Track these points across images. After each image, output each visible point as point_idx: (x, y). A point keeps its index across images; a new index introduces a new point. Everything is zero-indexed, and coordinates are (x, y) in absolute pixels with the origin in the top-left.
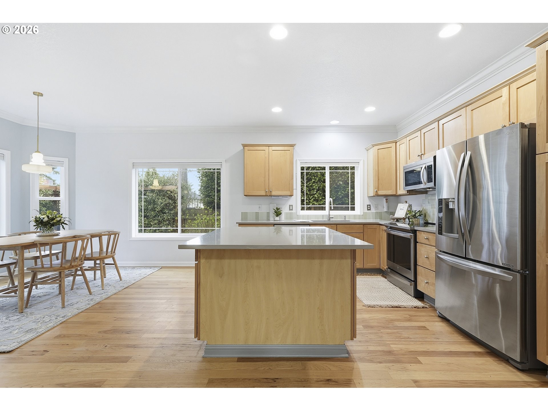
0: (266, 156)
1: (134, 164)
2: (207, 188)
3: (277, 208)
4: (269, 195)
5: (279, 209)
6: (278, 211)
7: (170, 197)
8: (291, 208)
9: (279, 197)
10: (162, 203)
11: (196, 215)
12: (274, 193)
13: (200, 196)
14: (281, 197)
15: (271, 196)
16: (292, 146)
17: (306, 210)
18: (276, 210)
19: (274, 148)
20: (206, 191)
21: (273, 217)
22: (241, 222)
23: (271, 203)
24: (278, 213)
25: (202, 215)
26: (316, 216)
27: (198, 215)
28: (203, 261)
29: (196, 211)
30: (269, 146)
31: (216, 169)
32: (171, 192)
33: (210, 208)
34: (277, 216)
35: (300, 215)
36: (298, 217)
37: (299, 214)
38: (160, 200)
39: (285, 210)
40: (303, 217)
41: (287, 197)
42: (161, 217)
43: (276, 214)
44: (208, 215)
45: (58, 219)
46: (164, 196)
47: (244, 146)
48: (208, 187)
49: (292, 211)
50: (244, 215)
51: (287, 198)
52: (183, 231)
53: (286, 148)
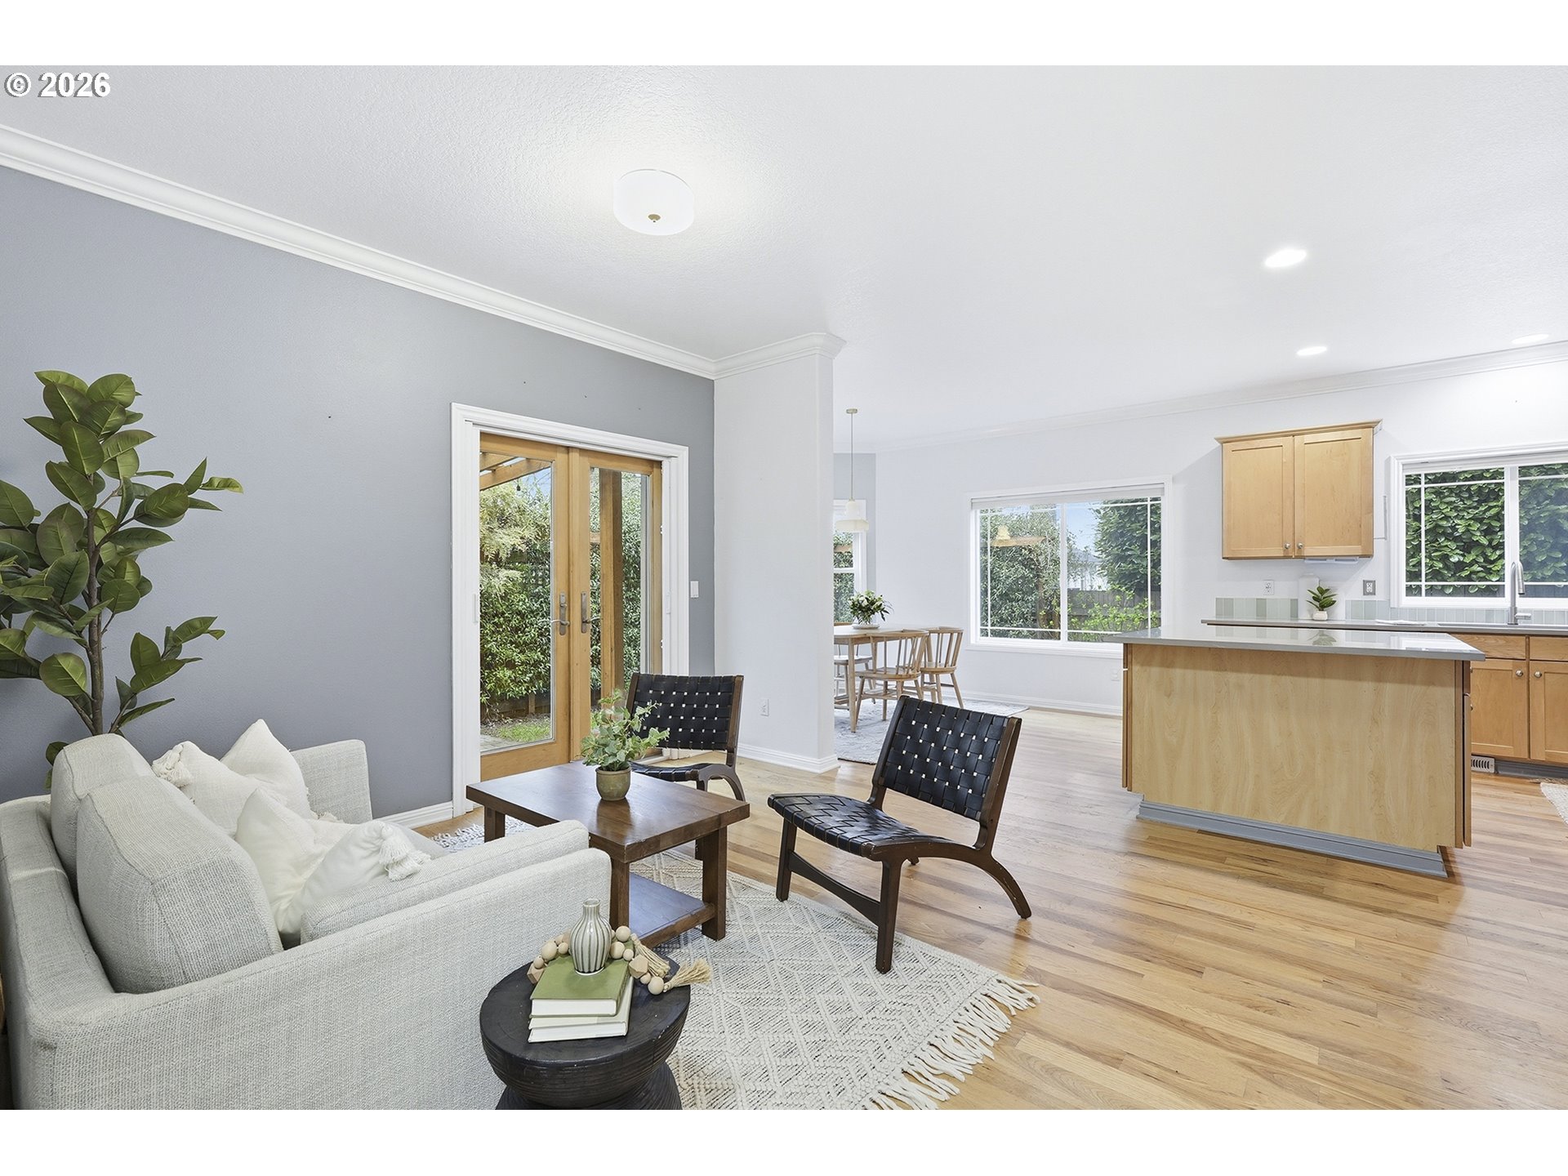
0: (1284, 460)
1: (973, 501)
2: (1117, 539)
3: (1320, 589)
4: (1293, 555)
5: (1327, 590)
6: (1325, 595)
7: (1027, 563)
8: (1369, 588)
9: (1328, 561)
10: (1008, 577)
11: (1090, 605)
12: (1307, 552)
13: (1099, 558)
14: (1333, 561)
15: (1304, 558)
16: (1370, 426)
17: (1426, 595)
18: (1317, 592)
19: (1308, 438)
20: (1116, 546)
21: (1309, 611)
22: (1215, 619)
23: (1303, 576)
24: (1323, 600)
25: (1105, 605)
26: (1460, 612)
27: (1097, 606)
28: (1136, 668)
29: (1091, 597)
30: (1293, 434)
31: (1149, 500)
32: (1030, 551)
33: (1127, 589)
34: (1322, 608)
35: (1402, 609)
36: (1395, 612)
37: (1398, 603)
38: (1005, 571)
39: (1347, 596)
40: (1413, 612)
41: (1354, 560)
42: (1006, 608)
43: (1317, 604)
44: (1122, 607)
45: (878, 603)
46: (1013, 559)
47: (1224, 441)
48: (1122, 535)
49: (1373, 596)
50: (1224, 605)
51: (1354, 563)
52: (1073, 637)
53: (1348, 434)
